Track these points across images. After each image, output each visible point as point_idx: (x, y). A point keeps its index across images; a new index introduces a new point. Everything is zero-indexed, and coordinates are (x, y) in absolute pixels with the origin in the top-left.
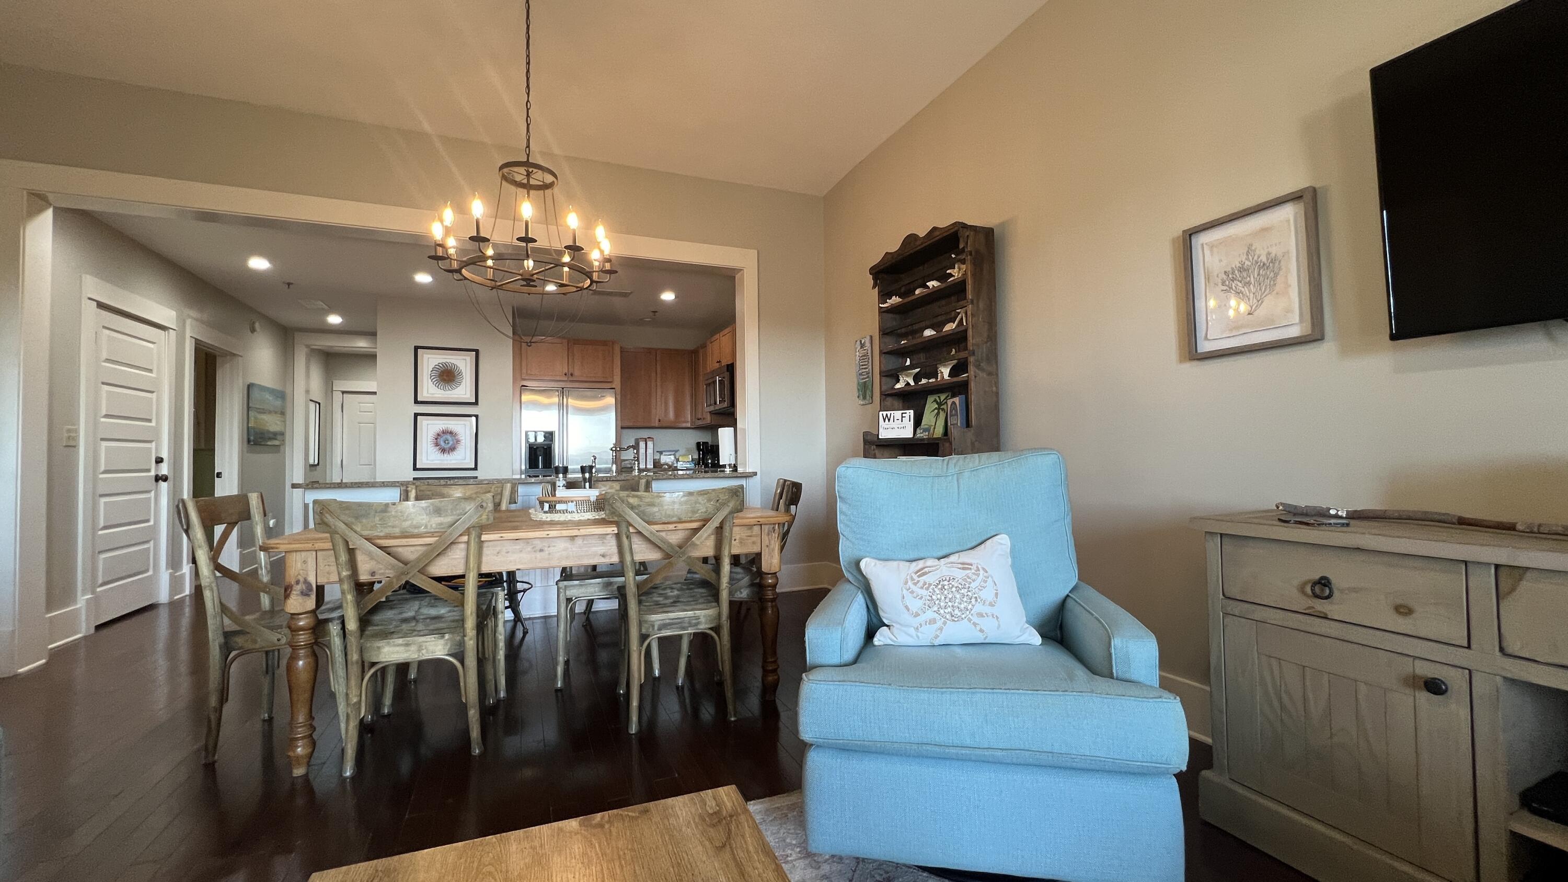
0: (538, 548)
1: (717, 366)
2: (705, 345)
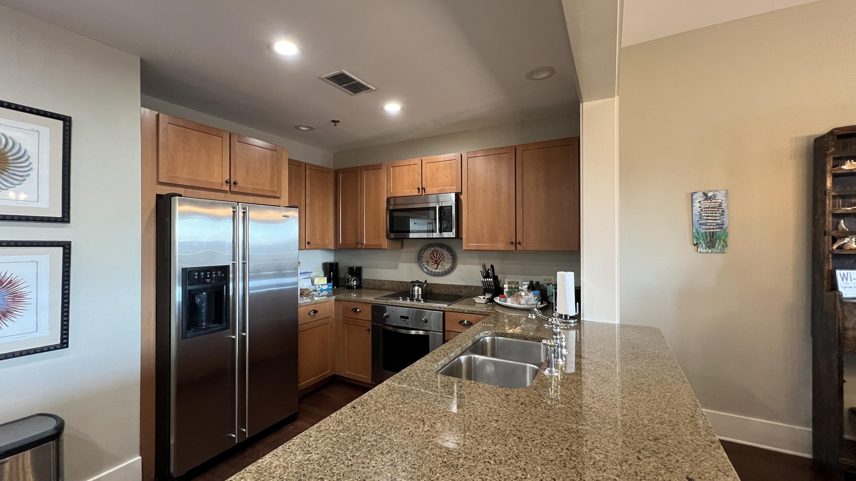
1: (416, 193)
2: (377, 167)
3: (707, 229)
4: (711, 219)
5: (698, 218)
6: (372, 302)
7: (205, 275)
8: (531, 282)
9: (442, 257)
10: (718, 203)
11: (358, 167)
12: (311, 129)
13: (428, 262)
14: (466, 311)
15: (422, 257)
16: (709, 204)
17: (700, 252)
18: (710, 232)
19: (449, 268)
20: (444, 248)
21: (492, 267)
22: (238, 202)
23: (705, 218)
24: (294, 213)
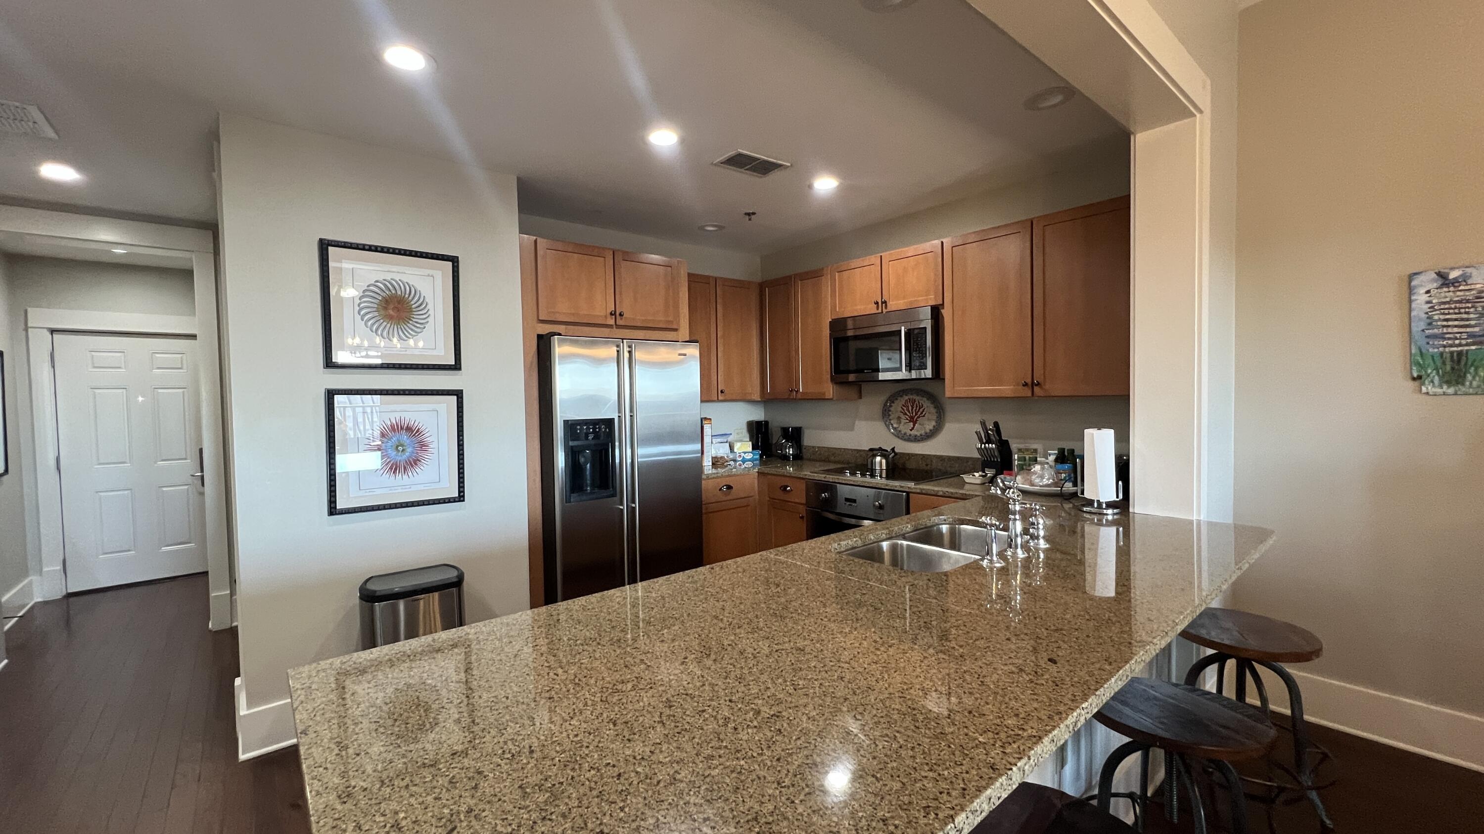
1: (871, 309)
2: (815, 275)
3: (1445, 346)
4: (1456, 326)
5: (1422, 325)
6: (807, 477)
7: (588, 428)
8: (1061, 451)
9: (921, 410)
10: (1474, 292)
11: (790, 277)
12: (720, 228)
13: (899, 418)
14: (941, 493)
15: (890, 411)
16: (1451, 294)
17: (1427, 393)
18: (1452, 353)
19: (931, 428)
20: (923, 397)
21: (996, 425)
22: (623, 339)
23: (1439, 323)
24: (693, 351)
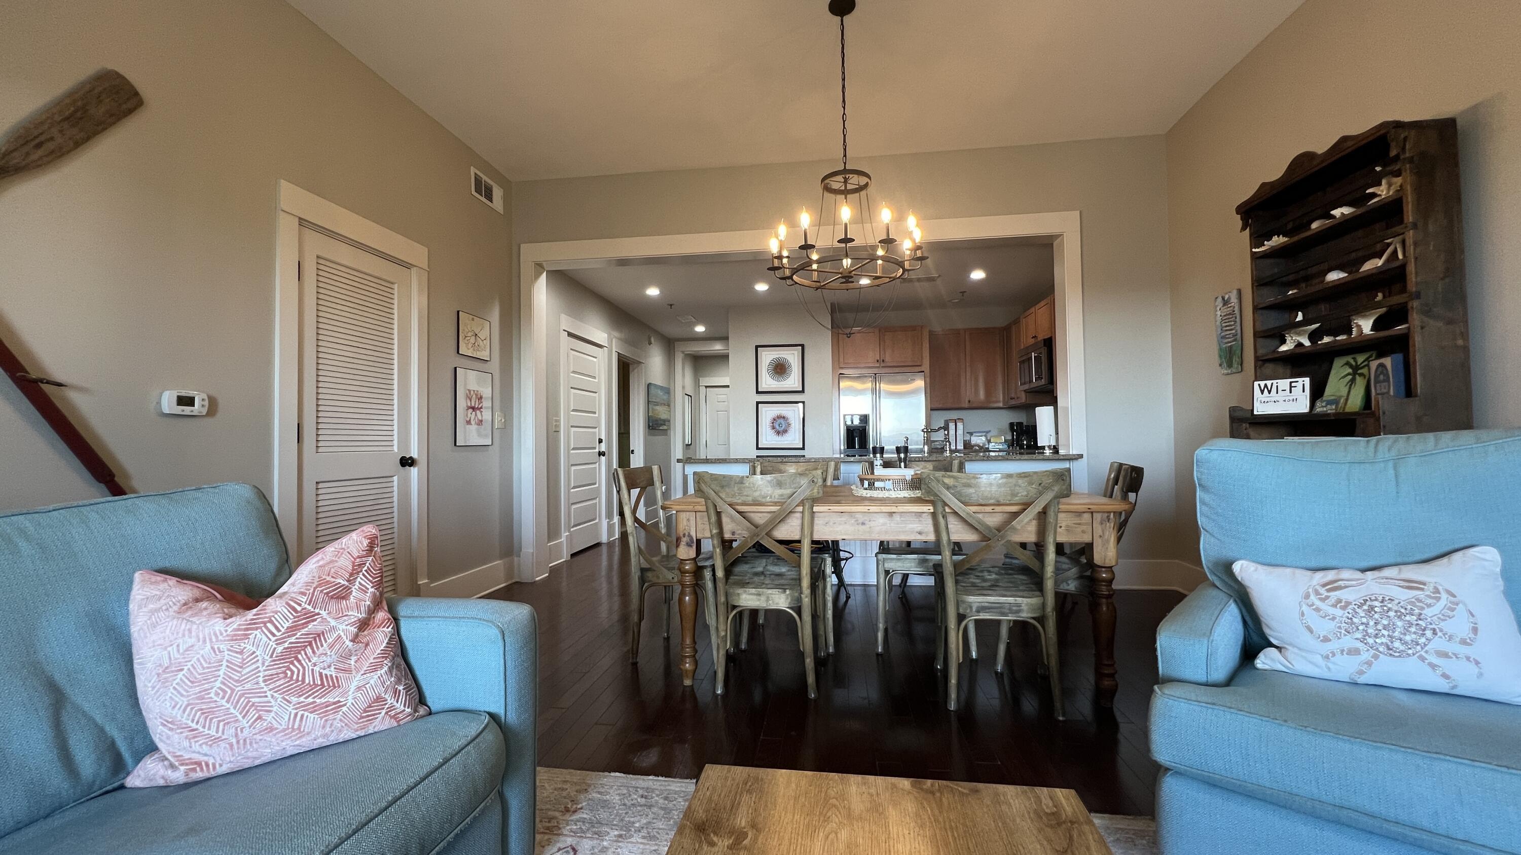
0: (860, 521)
1: (1033, 342)
2: (1018, 321)
3: (1225, 343)
4: (1229, 330)
5: (1220, 331)
11: (1011, 323)
16: (1226, 310)
17: (1225, 374)
18: (1229, 347)
23: (1225, 329)
